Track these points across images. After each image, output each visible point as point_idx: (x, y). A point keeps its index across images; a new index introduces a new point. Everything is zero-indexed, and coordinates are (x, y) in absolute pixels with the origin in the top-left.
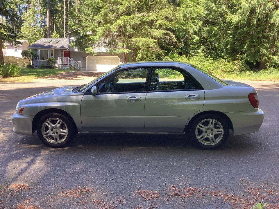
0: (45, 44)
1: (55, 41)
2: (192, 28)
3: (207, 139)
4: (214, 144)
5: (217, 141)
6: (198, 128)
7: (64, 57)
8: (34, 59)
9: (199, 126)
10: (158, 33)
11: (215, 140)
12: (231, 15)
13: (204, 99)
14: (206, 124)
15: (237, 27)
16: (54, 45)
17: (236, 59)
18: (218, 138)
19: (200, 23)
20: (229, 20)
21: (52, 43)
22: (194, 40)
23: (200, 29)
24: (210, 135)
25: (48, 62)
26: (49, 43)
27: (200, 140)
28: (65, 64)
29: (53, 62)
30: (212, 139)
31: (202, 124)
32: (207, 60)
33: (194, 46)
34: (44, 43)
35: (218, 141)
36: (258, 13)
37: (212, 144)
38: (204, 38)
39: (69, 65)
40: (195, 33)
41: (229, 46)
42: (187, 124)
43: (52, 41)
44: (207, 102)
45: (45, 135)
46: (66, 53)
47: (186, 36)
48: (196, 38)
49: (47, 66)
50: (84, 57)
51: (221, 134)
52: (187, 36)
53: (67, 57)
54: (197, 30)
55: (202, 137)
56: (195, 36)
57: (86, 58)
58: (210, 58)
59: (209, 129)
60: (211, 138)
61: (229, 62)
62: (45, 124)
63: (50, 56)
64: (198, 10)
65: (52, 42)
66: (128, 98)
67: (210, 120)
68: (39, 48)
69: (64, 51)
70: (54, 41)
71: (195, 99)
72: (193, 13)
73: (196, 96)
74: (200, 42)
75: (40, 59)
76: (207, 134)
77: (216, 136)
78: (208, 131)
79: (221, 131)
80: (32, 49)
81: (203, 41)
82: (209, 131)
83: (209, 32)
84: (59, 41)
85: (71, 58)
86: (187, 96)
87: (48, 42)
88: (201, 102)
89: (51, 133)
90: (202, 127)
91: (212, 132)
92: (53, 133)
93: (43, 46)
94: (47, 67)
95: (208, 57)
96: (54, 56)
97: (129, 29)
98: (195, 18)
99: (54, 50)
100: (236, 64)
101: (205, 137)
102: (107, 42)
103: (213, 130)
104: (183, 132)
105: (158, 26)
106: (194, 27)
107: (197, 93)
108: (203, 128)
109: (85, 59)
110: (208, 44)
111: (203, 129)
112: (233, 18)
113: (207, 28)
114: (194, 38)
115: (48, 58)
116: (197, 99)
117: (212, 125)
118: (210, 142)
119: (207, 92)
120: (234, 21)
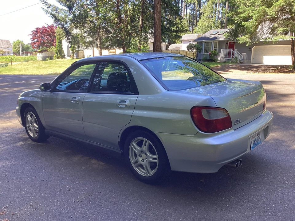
0: (211, 36)
1: (222, 32)
4: (149, 175)
6: (132, 149)
7: (228, 49)
8: (198, 52)
9: (133, 145)
13: (134, 107)
16: (220, 37)
21: (218, 34)
24: (145, 161)
25: (210, 55)
26: (215, 35)
28: (228, 57)
29: (215, 55)
30: (147, 168)
37: (147, 174)
39: (231, 57)
43: (219, 32)
45: (28, 127)
46: (231, 44)
49: (209, 59)
50: (250, 48)
51: (157, 163)
53: (230, 49)
55: (136, 162)
57: (253, 48)
59: (143, 152)
60: (146, 166)
63: (214, 49)
65: (218, 33)
66: (71, 98)
67: (143, 140)
68: (204, 41)
69: (228, 42)
73: (127, 102)
75: (203, 53)
79: (156, 159)
80: (198, 42)
82: (144, 155)
84: (226, 32)
85: (236, 50)
86: (118, 102)
92: (32, 127)
93: (208, 38)
94: (208, 61)
96: (217, 49)
99: (218, 42)
101: (139, 163)
104: (120, 149)
109: (251, 50)
115: (212, 50)
117: (145, 147)
118: (144, 170)
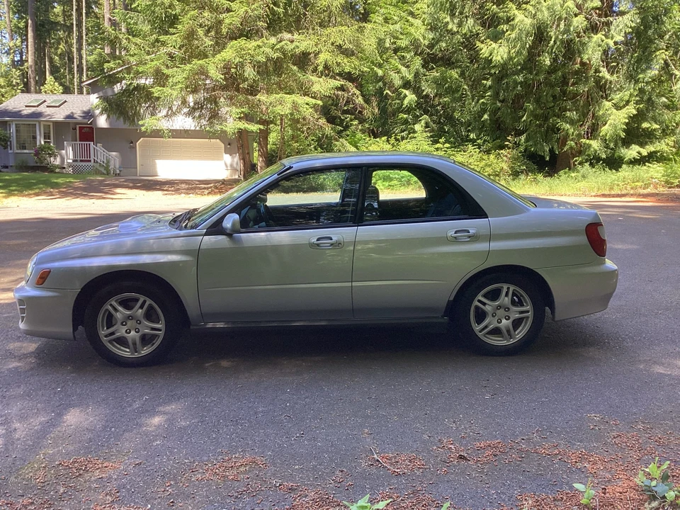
0: (25, 108)
1: (55, 101)
2: (399, 72)
3: (496, 332)
4: (512, 341)
5: (518, 334)
6: (477, 307)
7: (78, 142)
9: (479, 301)
10: (323, 86)
11: (515, 331)
12: (492, 42)
13: (490, 238)
14: (494, 295)
15: (504, 71)
16: (53, 113)
17: (502, 147)
18: (521, 328)
19: (418, 62)
20: (487, 55)
21: (48, 107)
22: (406, 102)
23: (417, 75)
24: (504, 321)
25: (36, 154)
26: (38, 106)
27: (480, 335)
28: (81, 161)
29: (50, 155)
30: (508, 331)
31: (485, 296)
32: (437, 149)
33: (405, 116)
34: (26, 106)
35: (520, 334)
36: (553, 39)
37: (508, 341)
38: (427, 96)
39: (92, 161)
40: (406, 85)
41: (486, 116)
42: (452, 299)
43: (45, 101)
44: (496, 245)
45: (106, 336)
46: (83, 131)
47: (385, 93)
48: (410, 97)
49: (36, 165)
50: (132, 143)
51: (528, 317)
52: (388, 92)
53: (88, 143)
54: (410, 77)
55: (486, 327)
56: (407, 92)
57: (137, 143)
58: (444, 143)
59: (500, 307)
60: (505, 327)
61: (488, 152)
62: (107, 310)
63: (43, 140)
64: (412, 30)
65: (46, 104)
66: (314, 240)
67: (503, 287)
68: (12, 121)
69: (78, 126)
70: (52, 102)
71: (469, 239)
72: (401, 37)
73: (472, 231)
74: (419, 105)
75: (15, 149)
76: (496, 318)
77: (517, 323)
78: (499, 312)
79: (528, 312)
81: (424, 105)
82: (501, 312)
83: (438, 83)
84: (66, 101)
85: (99, 145)
86: (451, 233)
87: (36, 104)
88: (482, 246)
89: (122, 331)
90: (484, 304)
91: (507, 314)
92: (128, 332)
93: (17, 114)
94: (34, 169)
95: (439, 142)
96: (52, 140)
97: (250, 72)
98: (406, 49)
99: (51, 124)
100: (505, 158)
101: (491, 327)
102: (192, 104)
103: (509, 309)
104: (443, 316)
105: (320, 68)
106: (403, 69)
107: (473, 225)
108: (487, 306)
109: (134, 148)
110: (437, 111)
111: (488, 308)
112: (496, 51)
113: (436, 74)
114: (405, 96)
115: (38, 144)
116: (474, 238)
117: (506, 298)
118: (503, 337)
119: (494, 222)
120: (499, 58)
